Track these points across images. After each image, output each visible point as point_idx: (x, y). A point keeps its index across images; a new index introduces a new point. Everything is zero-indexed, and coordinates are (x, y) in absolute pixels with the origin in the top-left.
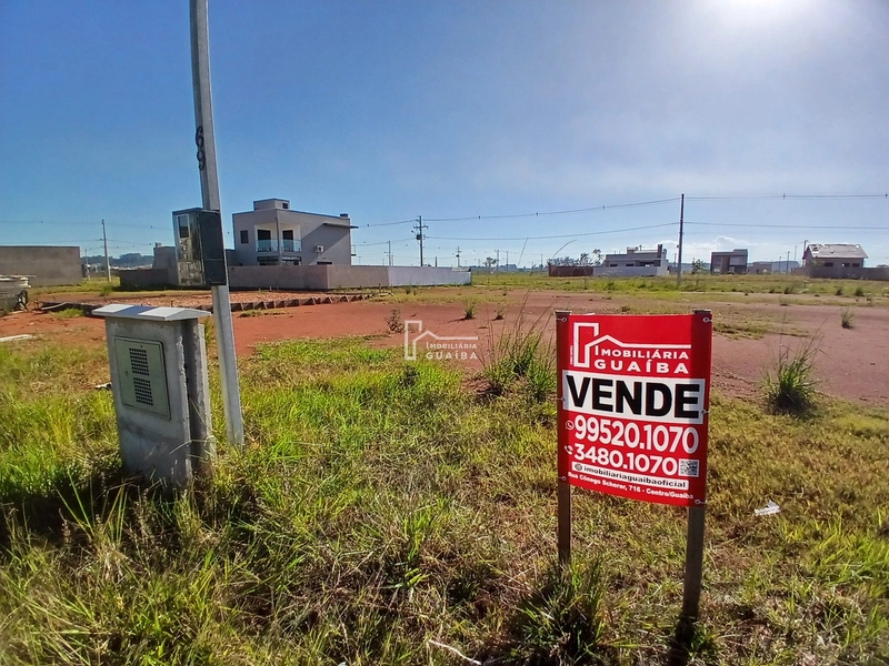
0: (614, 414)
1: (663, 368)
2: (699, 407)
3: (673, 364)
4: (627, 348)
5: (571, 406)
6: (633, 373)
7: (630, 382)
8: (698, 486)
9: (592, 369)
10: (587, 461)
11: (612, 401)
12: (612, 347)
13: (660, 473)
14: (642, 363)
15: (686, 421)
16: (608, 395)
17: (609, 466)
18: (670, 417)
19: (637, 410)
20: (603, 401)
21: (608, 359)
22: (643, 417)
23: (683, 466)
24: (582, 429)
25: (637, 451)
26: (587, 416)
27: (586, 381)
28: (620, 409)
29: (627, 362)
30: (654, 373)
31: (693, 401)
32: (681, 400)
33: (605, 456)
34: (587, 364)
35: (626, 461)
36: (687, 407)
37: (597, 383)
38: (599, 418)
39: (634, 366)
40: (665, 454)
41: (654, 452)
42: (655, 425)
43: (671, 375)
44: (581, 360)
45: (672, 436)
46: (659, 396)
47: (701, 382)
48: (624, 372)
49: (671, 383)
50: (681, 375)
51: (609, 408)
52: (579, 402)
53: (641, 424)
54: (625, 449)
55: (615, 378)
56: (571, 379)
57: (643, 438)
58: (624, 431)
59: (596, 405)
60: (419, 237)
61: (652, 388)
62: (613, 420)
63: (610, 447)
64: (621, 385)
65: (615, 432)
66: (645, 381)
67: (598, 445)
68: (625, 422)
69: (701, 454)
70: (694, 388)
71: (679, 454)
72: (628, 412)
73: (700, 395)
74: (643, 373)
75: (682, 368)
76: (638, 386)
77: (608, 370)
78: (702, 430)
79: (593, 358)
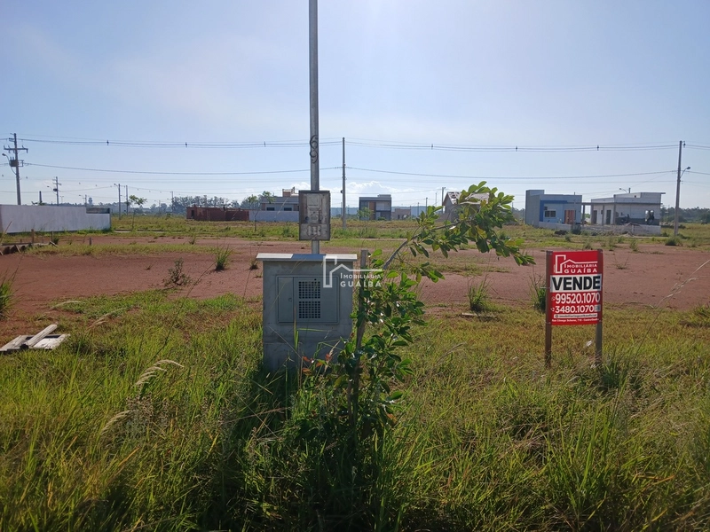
0: (572, 291)
1: (589, 271)
2: (599, 285)
3: (592, 269)
4: (577, 264)
5: (554, 290)
6: (579, 274)
7: (578, 277)
8: (600, 315)
9: (563, 274)
10: (561, 313)
11: (571, 286)
12: (571, 264)
13: (589, 312)
14: (582, 269)
15: (596, 290)
16: (570, 283)
17: (570, 313)
18: (591, 289)
19: (580, 288)
20: (568, 286)
21: (570, 269)
22: (583, 290)
23: (595, 308)
24: (558, 299)
25: (580, 304)
26: (561, 294)
27: (561, 279)
28: (574, 289)
29: (577, 269)
30: (586, 273)
31: (598, 282)
32: (595, 282)
33: (569, 309)
34: (561, 272)
35: (577, 309)
36: (596, 285)
37: (565, 279)
38: (566, 293)
39: (579, 271)
40: (590, 304)
41: (587, 304)
42: (587, 293)
43: (592, 273)
44: (559, 270)
45: (592, 296)
46: (588, 281)
47: (600, 275)
48: (576, 273)
49: (592, 276)
50: (595, 273)
51: (570, 289)
52: (557, 288)
53: (582, 293)
54: (576, 305)
55: (572, 276)
56: (554, 279)
57: (583, 299)
58: (576, 297)
59: (565, 288)
60: (14, 163)
61: (586, 278)
62: (571, 293)
63: (570, 305)
64: (575, 278)
65: (572, 298)
66: (583, 276)
67: (566, 304)
68: (576, 293)
69: (600, 303)
70: (598, 277)
71: (595, 303)
72: (577, 290)
73: (600, 280)
74: (583, 273)
75: (595, 270)
76: (581, 278)
77: (570, 273)
78: (601, 292)
79: (564, 269)
